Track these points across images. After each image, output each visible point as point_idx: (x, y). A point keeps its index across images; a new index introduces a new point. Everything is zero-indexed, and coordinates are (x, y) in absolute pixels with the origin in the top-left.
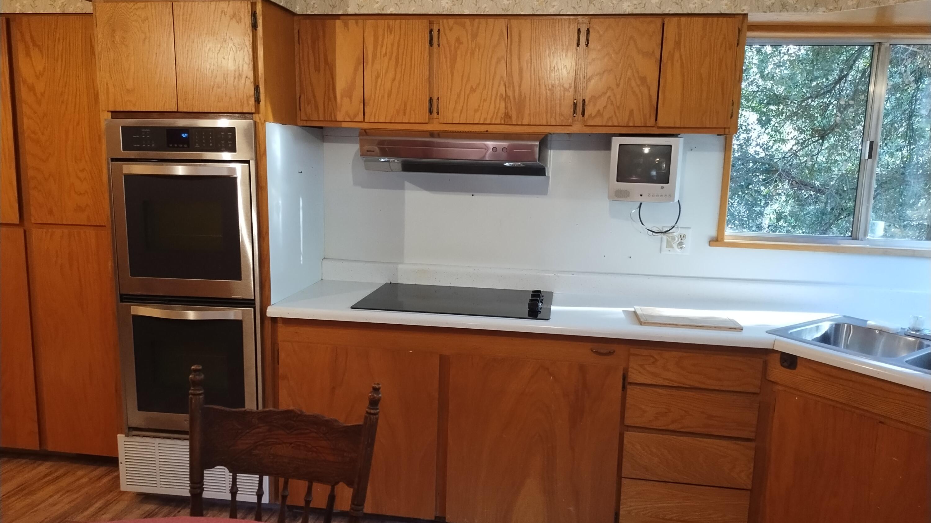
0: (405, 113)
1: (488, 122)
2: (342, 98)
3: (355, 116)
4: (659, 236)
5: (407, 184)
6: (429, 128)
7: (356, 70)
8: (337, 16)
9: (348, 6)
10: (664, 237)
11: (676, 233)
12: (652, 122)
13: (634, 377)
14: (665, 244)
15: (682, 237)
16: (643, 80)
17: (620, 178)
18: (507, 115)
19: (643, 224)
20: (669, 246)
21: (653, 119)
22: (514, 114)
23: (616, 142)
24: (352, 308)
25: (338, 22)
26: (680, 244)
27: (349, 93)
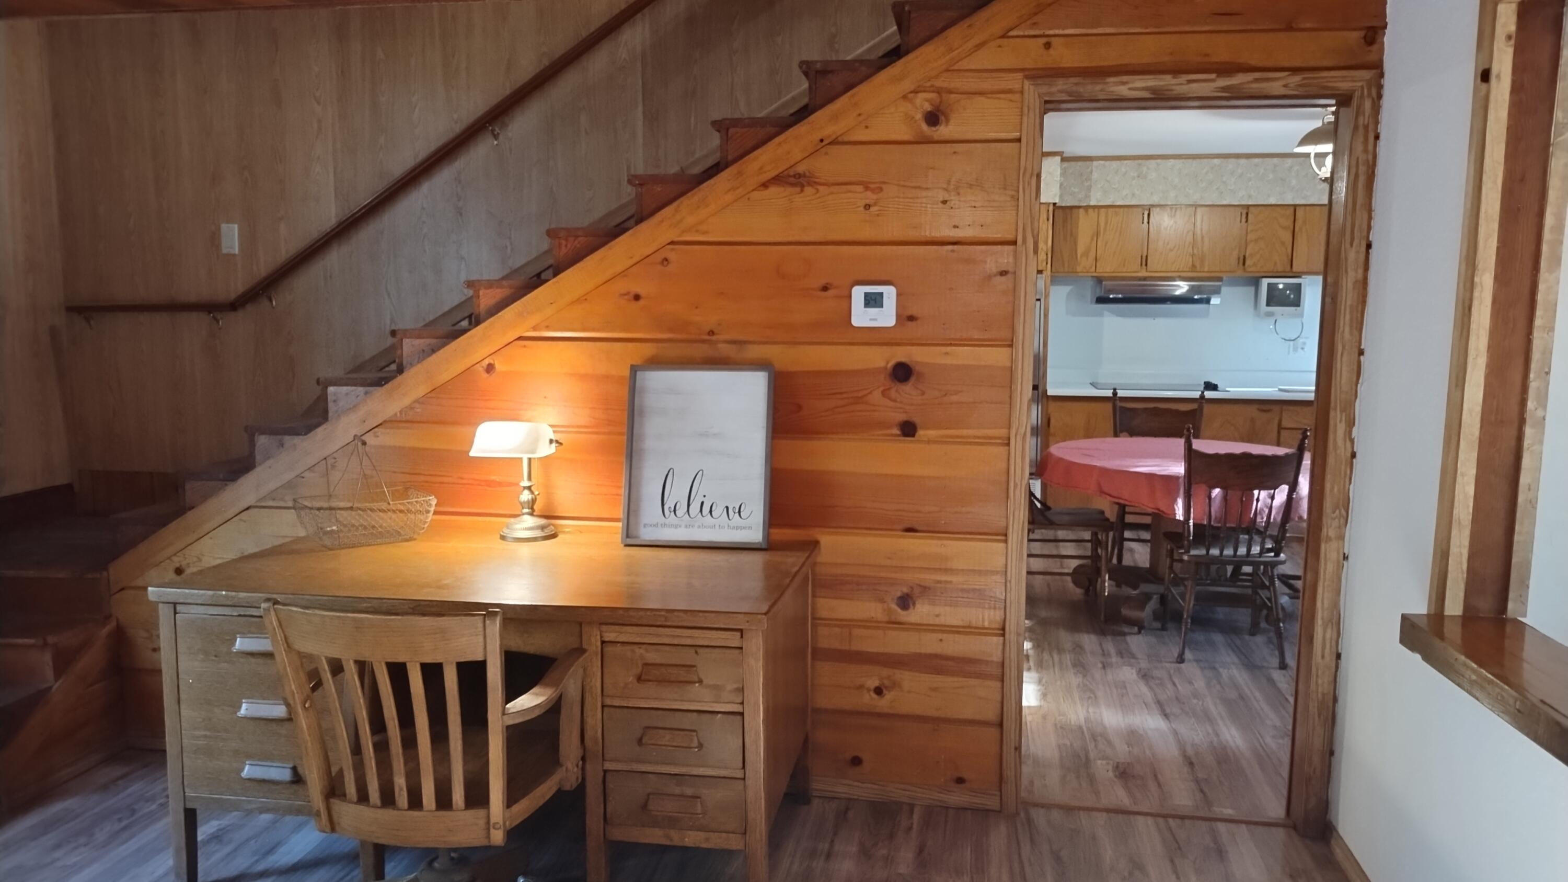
0: (1124, 265)
1: (1181, 270)
2: (1081, 257)
3: (1091, 268)
4: (1288, 342)
5: (1106, 313)
6: (1140, 275)
7: (1092, 239)
8: (1079, 207)
9: (1090, 201)
10: (1292, 343)
11: (1301, 340)
12: (1288, 268)
13: (1285, 424)
14: (1291, 349)
15: (1304, 343)
16: (1283, 243)
17: (1268, 304)
18: (1193, 266)
19: (1277, 333)
20: (1295, 350)
21: (1289, 267)
22: (1198, 265)
23: (1265, 282)
24: (1091, 384)
25: (1081, 211)
26: (1302, 349)
27: (1086, 254)
